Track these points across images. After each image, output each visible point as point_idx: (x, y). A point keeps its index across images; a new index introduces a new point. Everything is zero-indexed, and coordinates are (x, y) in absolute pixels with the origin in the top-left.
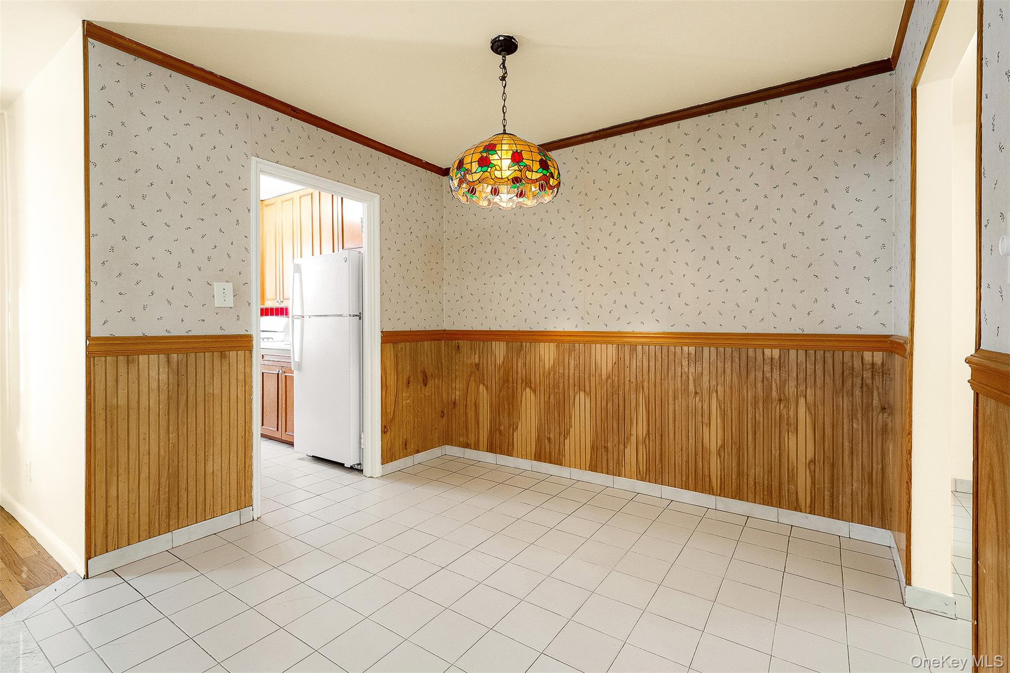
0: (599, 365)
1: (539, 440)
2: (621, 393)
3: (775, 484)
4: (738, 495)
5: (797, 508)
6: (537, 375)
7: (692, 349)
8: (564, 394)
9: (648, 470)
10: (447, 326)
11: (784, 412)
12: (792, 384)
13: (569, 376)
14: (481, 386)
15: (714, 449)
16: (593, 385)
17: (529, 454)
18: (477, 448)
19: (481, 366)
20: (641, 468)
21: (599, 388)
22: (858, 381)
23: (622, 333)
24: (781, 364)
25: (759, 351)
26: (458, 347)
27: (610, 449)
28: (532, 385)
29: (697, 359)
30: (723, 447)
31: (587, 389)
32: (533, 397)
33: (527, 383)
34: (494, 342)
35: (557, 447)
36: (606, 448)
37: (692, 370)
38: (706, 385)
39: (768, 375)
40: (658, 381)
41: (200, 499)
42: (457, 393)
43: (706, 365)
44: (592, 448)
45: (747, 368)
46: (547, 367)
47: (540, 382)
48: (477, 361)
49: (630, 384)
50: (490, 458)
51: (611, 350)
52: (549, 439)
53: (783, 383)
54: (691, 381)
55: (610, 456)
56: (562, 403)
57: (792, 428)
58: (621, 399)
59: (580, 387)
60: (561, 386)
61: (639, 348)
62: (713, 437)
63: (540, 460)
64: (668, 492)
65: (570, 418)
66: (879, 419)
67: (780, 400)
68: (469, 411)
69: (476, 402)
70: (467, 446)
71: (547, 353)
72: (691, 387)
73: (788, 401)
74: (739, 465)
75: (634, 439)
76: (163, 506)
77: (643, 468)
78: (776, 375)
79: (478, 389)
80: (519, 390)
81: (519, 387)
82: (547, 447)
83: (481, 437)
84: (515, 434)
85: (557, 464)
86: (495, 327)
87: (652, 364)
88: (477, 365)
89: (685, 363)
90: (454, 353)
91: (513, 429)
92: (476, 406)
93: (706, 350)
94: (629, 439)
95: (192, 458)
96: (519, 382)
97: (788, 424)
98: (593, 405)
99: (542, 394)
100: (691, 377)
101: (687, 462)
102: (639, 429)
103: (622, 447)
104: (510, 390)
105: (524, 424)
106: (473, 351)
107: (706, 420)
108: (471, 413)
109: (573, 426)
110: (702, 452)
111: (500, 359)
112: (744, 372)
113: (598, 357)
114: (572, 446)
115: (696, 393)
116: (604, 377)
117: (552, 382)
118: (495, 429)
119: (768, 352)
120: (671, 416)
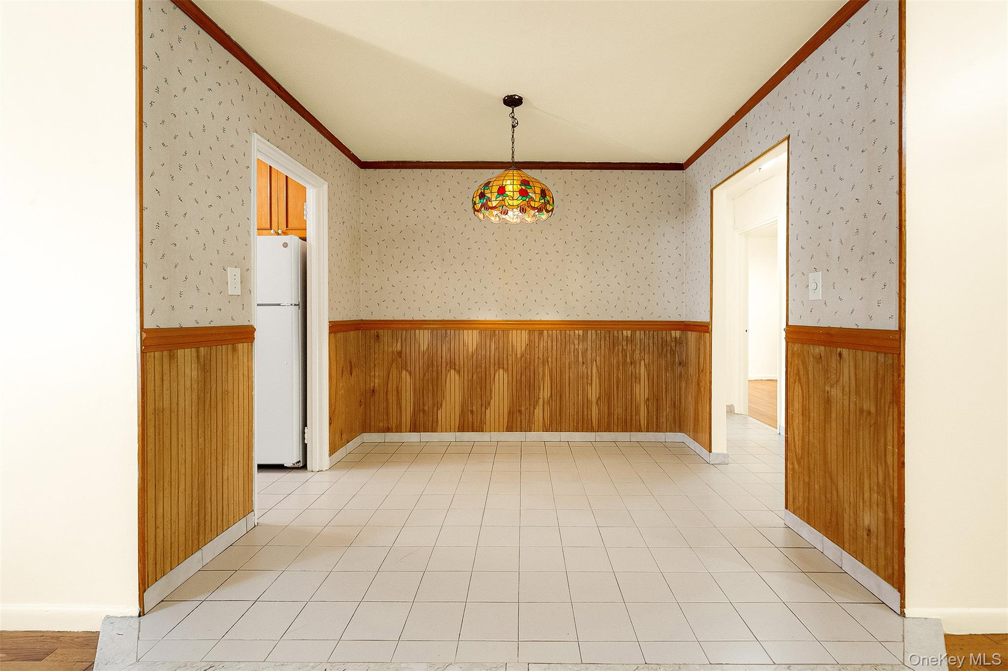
0: (515, 348)
1: (463, 413)
2: (531, 368)
3: (629, 417)
4: (608, 430)
5: (640, 431)
6: (461, 358)
7: (581, 332)
8: (486, 372)
9: (551, 422)
10: (365, 316)
11: (634, 370)
12: (638, 352)
13: (490, 357)
14: (404, 372)
15: (594, 400)
16: (510, 362)
17: (453, 427)
18: (399, 430)
19: (403, 355)
20: (546, 422)
21: (515, 364)
22: (669, 348)
23: (533, 321)
24: (631, 340)
25: (620, 332)
26: (378, 336)
27: (523, 411)
28: (456, 367)
29: (584, 338)
30: (599, 398)
31: (505, 366)
32: (457, 377)
33: (452, 365)
34: (417, 331)
35: (479, 418)
36: (520, 411)
37: (581, 347)
38: (589, 357)
39: (625, 347)
40: (558, 357)
41: (220, 509)
42: (377, 381)
43: (589, 343)
44: (509, 413)
45: (614, 342)
46: (470, 350)
47: (464, 364)
48: (399, 348)
49: (538, 360)
50: (414, 437)
51: (525, 335)
52: (472, 411)
53: (633, 351)
54: (580, 355)
55: (523, 417)
56: (484, 381)
57: (638, 380)
58: (532, 372)
59: (500, 365)
60: (483, 366)
61: (545, 332)
62: (593, 393)
63: (463, 431)
64: (565, 436)
65: (491, 391)
66: (678, 370)
67: (631, 363)
68: (390, 397)
69: (397, 388)
70: (388, 430)
71: (471, 339)
72: (580, 359)
73: (635, 363)
74: (609, 409)
75: (541, 401)
76: (195, 520)
77: (547, 422)
78: (629, 346)
79: (400, 377)
80: (444, 373)
81: (444, 370)
82: (470, 419)
83: (404, 420)
84: (439, 412)
85: (479, 432)
86: (418, 317)
87: (554, 344)
88: (400, 353)
89: (576, 342)
90: (372, 342)
91: (437, 407)
92: (398, 392)
93: (590, 332)
94: (537, 402)
95: (214, 463)
96: (444, 365)
97: (636, 378)
98: (510, 379)
99: (466, 373)
100: (580, 352)
101: (577, 412)
102: (545, 393)
103: (532, 408)
104: (435, 373)
105: (448, 401)
106: (395, 340)
107: (589, 381)
108: (392, 398)
109: (493, 398)
110: (587, 403)
111: (424, 346)
112: (612, 347)
113: (514, 341)
114: (492, 414)
115: (583, 363)
116: (519, 356)
117: (475, 363)
118: (419, 409)
119: (625, 332)
120: (567, 381)
